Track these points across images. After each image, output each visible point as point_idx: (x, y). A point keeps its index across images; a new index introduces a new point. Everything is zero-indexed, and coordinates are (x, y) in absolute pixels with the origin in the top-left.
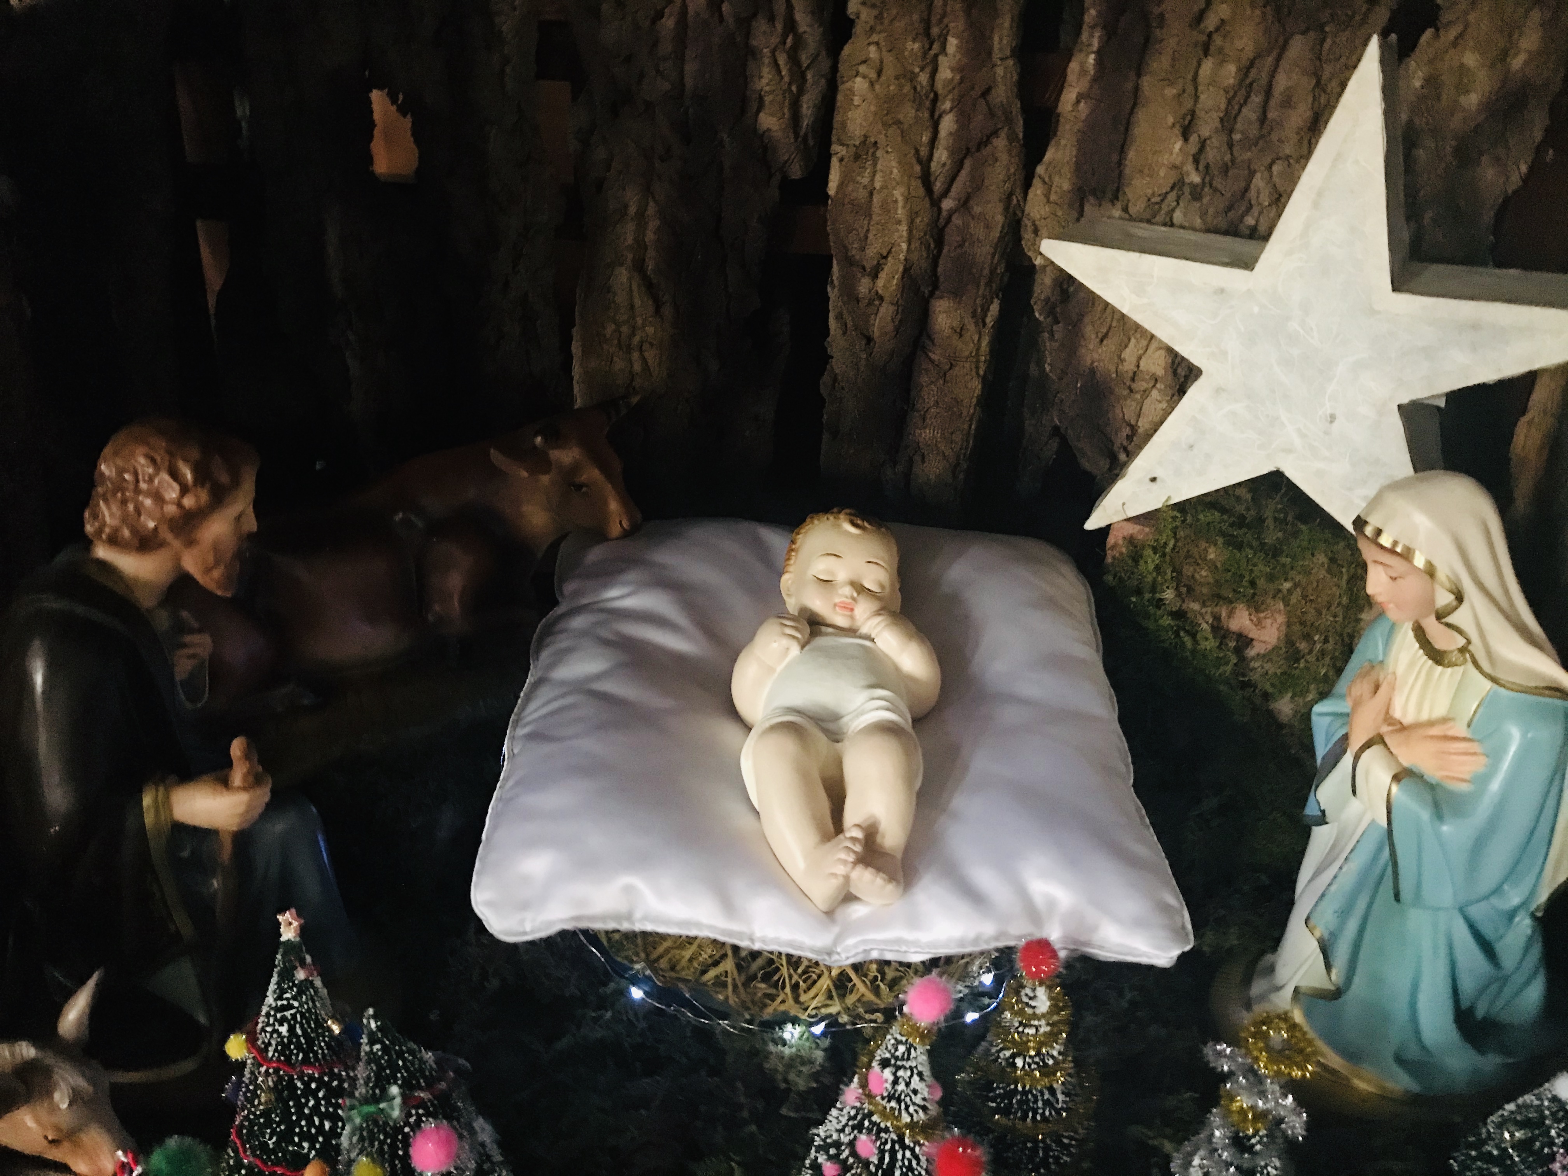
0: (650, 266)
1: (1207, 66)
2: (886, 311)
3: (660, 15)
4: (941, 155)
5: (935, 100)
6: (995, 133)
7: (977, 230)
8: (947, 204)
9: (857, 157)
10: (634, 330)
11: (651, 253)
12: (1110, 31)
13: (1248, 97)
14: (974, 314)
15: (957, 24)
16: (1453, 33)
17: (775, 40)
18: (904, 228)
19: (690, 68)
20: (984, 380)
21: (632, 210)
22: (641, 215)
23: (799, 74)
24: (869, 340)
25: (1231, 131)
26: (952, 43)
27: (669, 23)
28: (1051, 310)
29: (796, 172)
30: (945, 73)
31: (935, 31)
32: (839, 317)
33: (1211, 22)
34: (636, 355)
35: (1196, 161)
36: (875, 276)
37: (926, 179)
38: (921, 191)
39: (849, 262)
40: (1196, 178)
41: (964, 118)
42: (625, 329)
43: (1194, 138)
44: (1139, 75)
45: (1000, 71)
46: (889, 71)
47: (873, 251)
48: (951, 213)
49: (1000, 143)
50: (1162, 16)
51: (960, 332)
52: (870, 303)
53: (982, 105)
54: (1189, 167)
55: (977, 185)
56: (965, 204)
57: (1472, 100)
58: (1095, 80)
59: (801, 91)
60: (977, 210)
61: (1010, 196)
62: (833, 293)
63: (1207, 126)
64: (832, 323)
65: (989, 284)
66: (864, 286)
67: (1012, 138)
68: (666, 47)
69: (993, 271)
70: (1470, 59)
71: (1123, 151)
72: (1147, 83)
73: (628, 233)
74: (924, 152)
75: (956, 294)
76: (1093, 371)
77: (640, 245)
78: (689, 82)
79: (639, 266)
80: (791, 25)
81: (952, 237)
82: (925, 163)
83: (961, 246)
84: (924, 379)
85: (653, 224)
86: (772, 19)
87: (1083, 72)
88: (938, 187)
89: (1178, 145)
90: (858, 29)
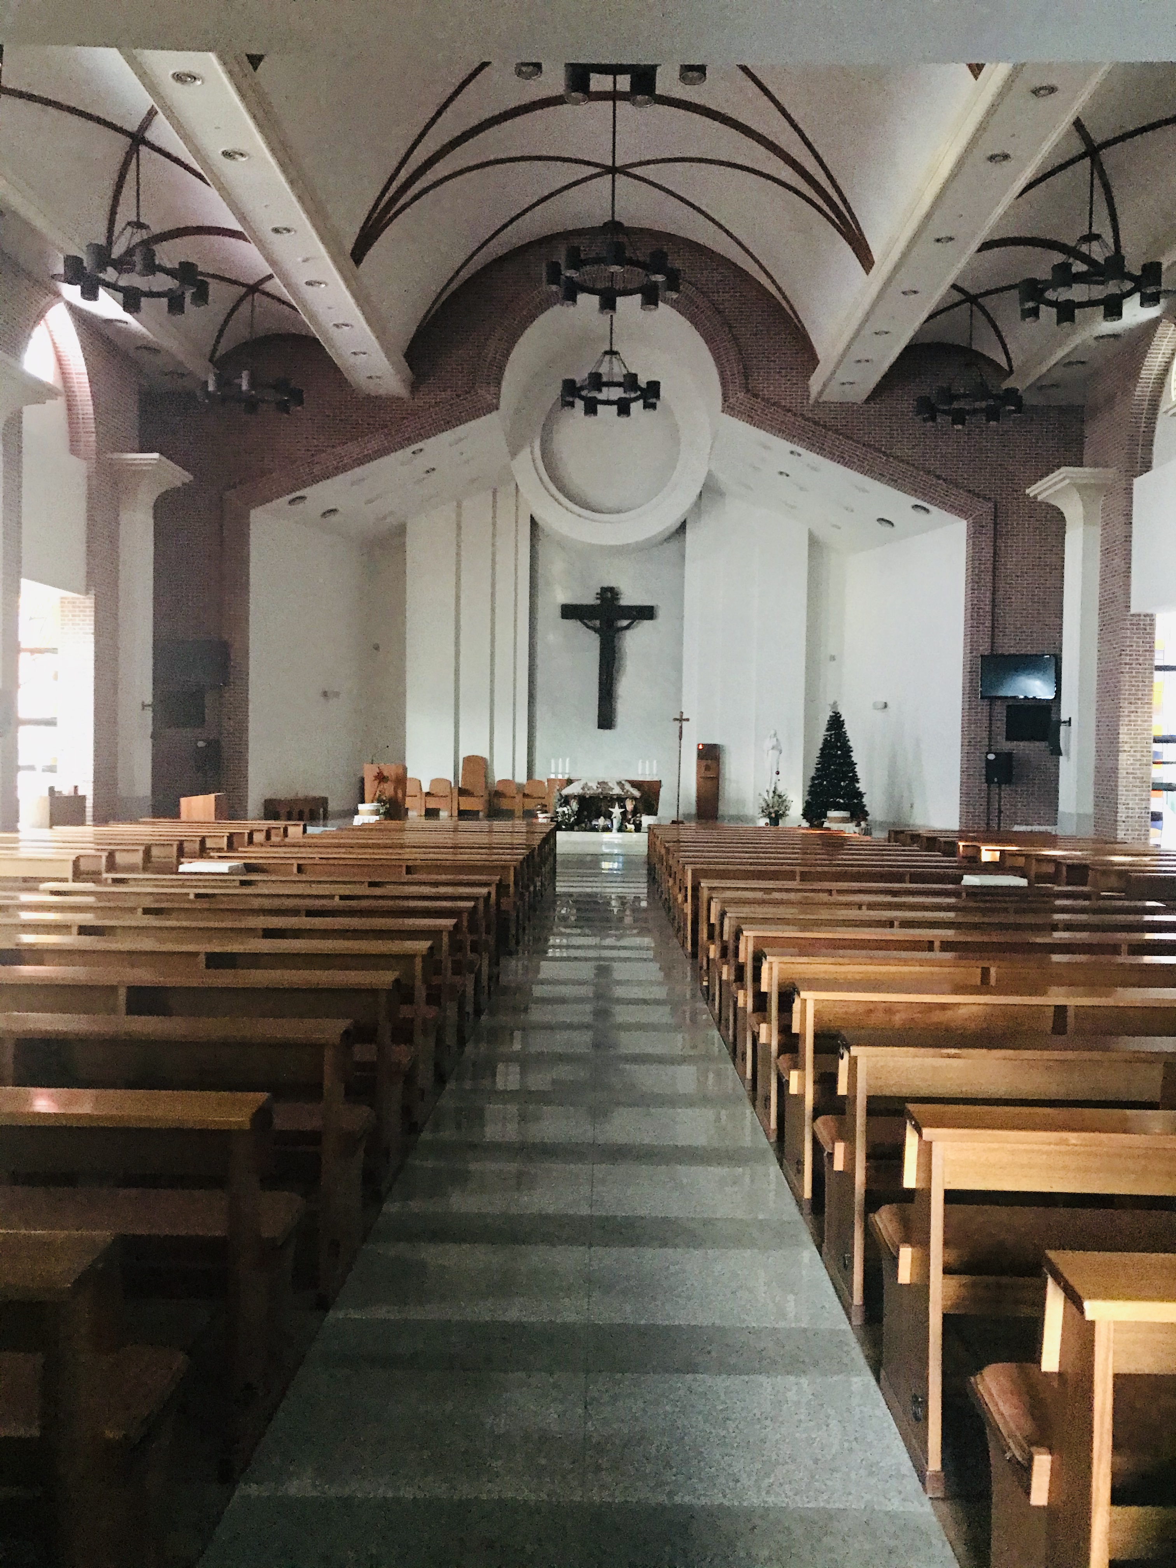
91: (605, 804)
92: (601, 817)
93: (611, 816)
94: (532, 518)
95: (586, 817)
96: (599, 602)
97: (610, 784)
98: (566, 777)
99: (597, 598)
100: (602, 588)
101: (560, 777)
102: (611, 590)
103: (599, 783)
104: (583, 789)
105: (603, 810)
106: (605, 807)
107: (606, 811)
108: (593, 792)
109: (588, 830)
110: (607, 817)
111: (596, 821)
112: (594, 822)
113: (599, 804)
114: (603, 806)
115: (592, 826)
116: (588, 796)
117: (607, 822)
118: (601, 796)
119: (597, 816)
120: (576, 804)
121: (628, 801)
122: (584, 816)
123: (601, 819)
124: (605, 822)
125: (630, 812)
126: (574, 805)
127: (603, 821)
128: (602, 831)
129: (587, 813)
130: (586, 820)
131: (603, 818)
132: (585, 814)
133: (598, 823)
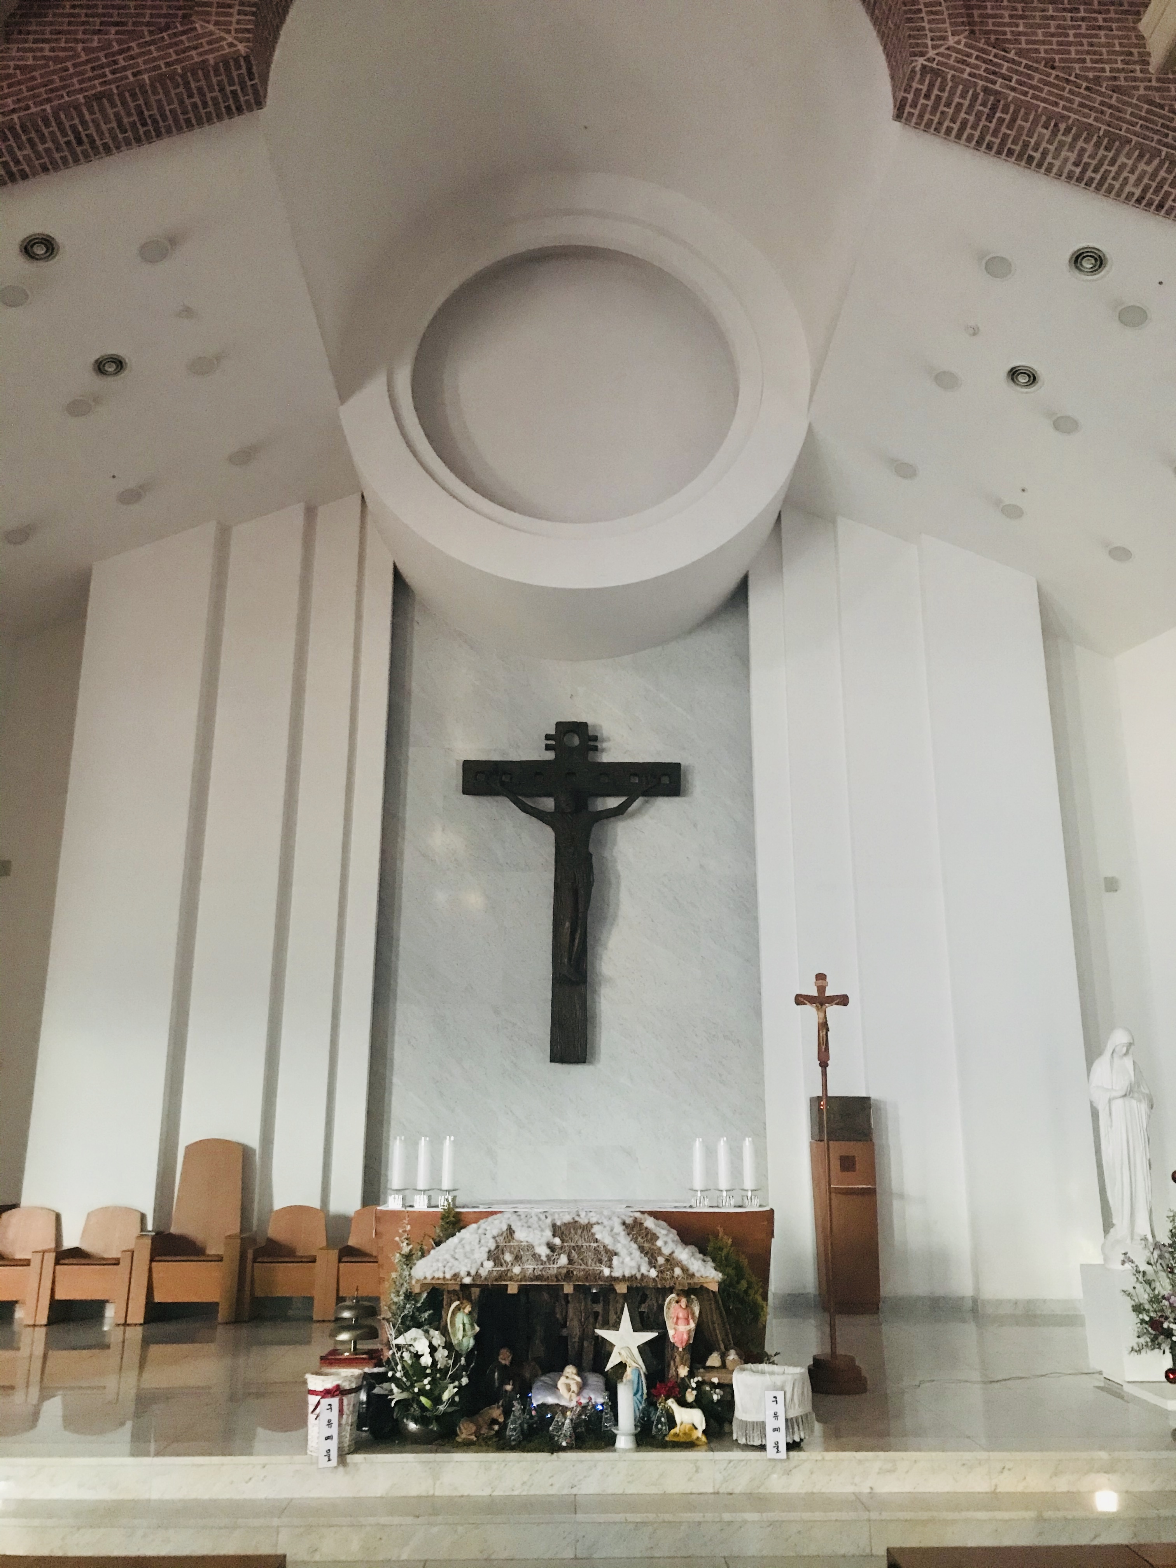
0: (541, 1338)
3: (543, 1302)
7: (589, 1333)
10: (539, 1349)
11: (541, 1336)
12: (604, 1300)
14: (589, 1346)
15: (583, 1300)
18: (578, 1330)
19: (548, 1309)
20: (591, 1357)
22: (540, 1330)
23: (562, 1309)
24: (574, 1350)
25: (618, 1316)
26: (583, 1303)
28: (599, 1344)
29: (562, 1323)
30: (581, 1312)
31: (580, 1302)
32: (569, 1347)
33: (616, 1299)
34: (539, 1355)
35: (615, 1322)
36: (575, 1338)
39: (570, 1336)
40: (615, 1324)
41: (585, 1318)
43: (614, 1319)
44: (609, 1306)
45: (589, 1307)
46: (574, 1308)
47: (574, 1334)
48: (585, 1330)
50: (610, 1298)
51: (588, 1350)
52: (574, 1342)
53: (587, 1311)
55: (588, 1324)
56: (586, 1328)
58: (603, 1307)
59: (563, 1312)
60: (588, 1329)
61: (593, 1326)
62: (569, 1342)
63: (615, 1314)
64: (568, 1349)
65: (591, 1340)
66: (573, 1340)
67: (591, 1318)
68: (544, 1306)
69: (592, 1338)
71: (608, 1317)
72: (610, 1308)
73: (538, 1333)
76: (606, 1354)
78: (547, 1311)
79: (539, 1338)
81: (585, 1335)
82: (580, 1324)
83: (587, 1336)
84: (582, 1357)
87: (601, 1306)
89: (612, 1319)
90: (570, 1302)
91: (583, 1315)
92: (567, 1375)
93: (606, 1370)
94: (398, 577)
95: (507, 1374)
96: (550, 756)
97: (600, 1233)
98: (442, 1203)
99: (548, 748)
100: (558, 724)
101: (420, 1204)
102: (580, 728)
103: (556, 1230)
104: (495, 1256)
105: (577, 1339)
106: (583, 1326)
107: (586, 1344)
108: (534, 1269)
109: (514, 1440)
110: (589, 1371)
111: (546, 1396)
112: (539, 1397)
113: (558, 1316)
114: (576, 1323)
115: (531, 1421)
116: (517, 1287)
117: (593, 1396)
118: (564, 1281)
119: (549, 1372)
120: (465, 1322)
121: (674, 1304)
122: (496, 1374)
123: (568, 1381)
124: (584, 1398)
125: (681, 1349)
126: (461, 1322)
127: (573, 1392)
128: (574, 1442)
129: (510, 1358)
130: (506, 1391)
131: (574, 1379)
132: (503, 1362)
133: (557, 1405)
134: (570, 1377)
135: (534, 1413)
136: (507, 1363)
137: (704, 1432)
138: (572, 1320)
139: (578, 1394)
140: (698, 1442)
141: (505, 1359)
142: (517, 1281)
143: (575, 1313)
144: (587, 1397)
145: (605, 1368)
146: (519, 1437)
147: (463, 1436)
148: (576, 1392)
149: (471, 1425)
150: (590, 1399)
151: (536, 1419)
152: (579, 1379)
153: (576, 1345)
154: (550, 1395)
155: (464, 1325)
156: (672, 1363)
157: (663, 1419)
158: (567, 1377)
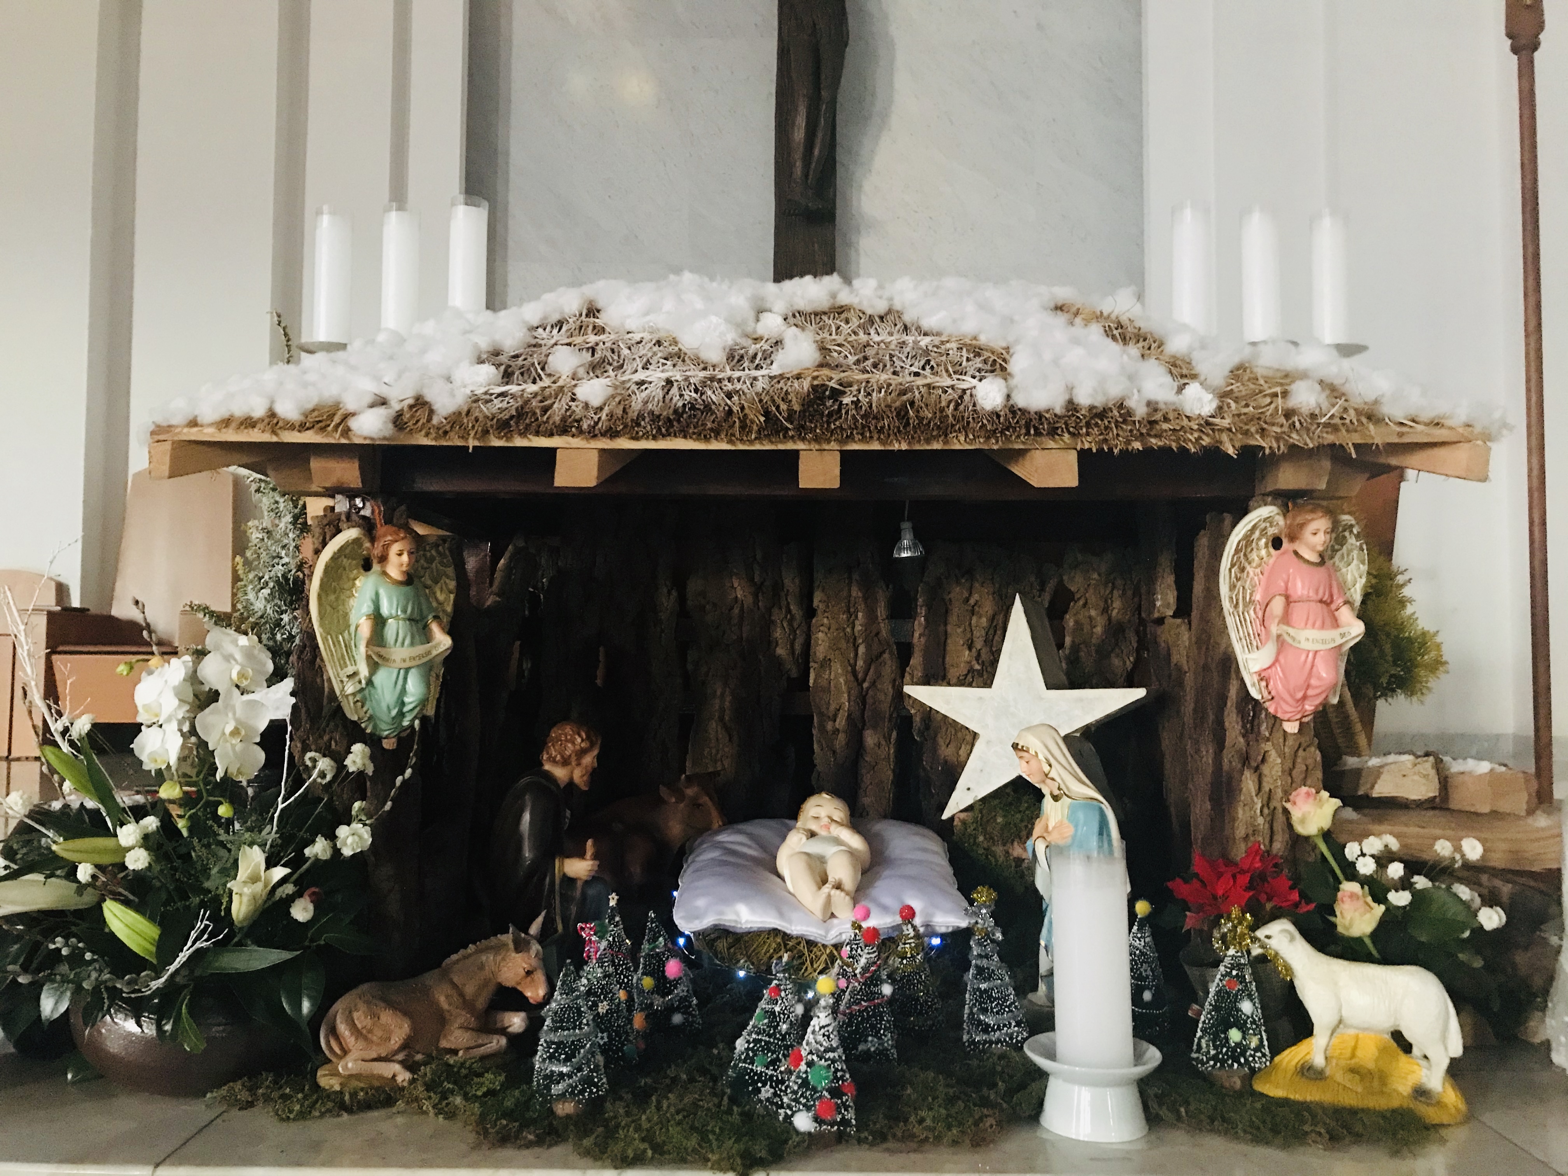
0: (727, 718)
1: (974, 620)
2: (842, 738)
3: (732, 608)
4: (860, 663)
5: (855, 639)
6: (884, 652)
7: (881, 697)
8: (865, 685)
9: (822, 666)
10: (718, 751)
11: (727, 712)
12: (929, 607)
13: (995, 632)
14: (884, 737)
15: (862, 606)
16: (1081, 602)
17: (782, 616)
18: (846, 695)
19: (746, 629)
20: (894, 771)
21: (718, 693)
22: (723, 694)
23: (793, 631)
24: (834, 752)
25: (991, 646)
26: (860, 615)
27: (736, 611)
28: (921, 733)
29: (794, 674)
30: (858, 628)
31: (852, 610)
32: (819, 742)
33: (972, 601)
34: (719, 763)
35: (977, 659)
36: (835, 721)
37: (854, 673)
38: (852, 679)
39: (821, 714)
40: (977, 667)
41: (869, 648)
42: (714, 751)
43: (974, 650)
44: (946, 624)
45: (882, 625)
46: (833, 627)
47: (833, 707)
48: (868, 689)
49: (886, 656)
50: (950, 600)
51: (879, 745)
52: (834, 733)
53: (876, 639)
54: (974, 662)
55: (879, 675)
56: (873, 684)
57: (1099, 630)
58: (926, 628)
59: (794, 639)
60: (879, 687)
61: (894, 680)
62: (815, 732)
63: (979, 644)
64: (815, 746)
65: (890, 721)
66: (829, 726)
67: (891, 653)
68: (735, 621)
69: (891, 715)
70: (1093, 613)
71: (944, 658)
72: (949, 628)
73: (717, 702)
74: (852, 661)
75: (875, 727)
76: (946, 762)
77: (722, 710)
78: (744, 635)
79: (721, 719)
80: (789, 611)
81: (869, 701)
82: (854, 666)
83: (874, 703)
84: (864, 771)
85: (728, 698)
86: (780, 608)
87: (920, 624)
88: (860, 676)
89: (967, 652)
90: (819, 612)
91: (862, 650)
92: (814, 827)
93: (946, 816)
104: (512, 361)
105: (841, 722)
106: (860, 684)
107: (870, 739)
108: (669, 382)
109: (562, 1096)
110: (885, 817)
111: (727, 901)
112: (701, 902)
113: (780, 651)
114: (838, 675)
115: (658, 1002)
116: (594, 457)
117: (916, 904)
118: (801, 432)
119: (747, 817)
120: (385, 611)
121: (1262, 550)
122: (527, 817)
123: (815, 847)
124: (885, 909)
125: (1291, 728)
126: (366, 608)
127: (838, 886)
128: (850, 1115)
129: (589, 760)
130: (570, 881)
131: (837, 841)
132: (560, 773)
133: (775, 932)
134: (823, 833)
135: (673, 968)
136: (579, 776)
137: (1455, 1069)
138: (826, 663)
139: (859, 894)
140: (1431, 1114)
141: (565, 762)
142: (593, 433)
143: (834, 646)
144: (897, 907)
145: (942, 808)
146: (588, 1081)
147: (349, 1065)
148: (849, 884)
149: (387, 1017)
150: (908, 914)
151: (681, 991)
152: (855, 841)
153: (841, 739)
154: (744, 899)
155: (379, 621)
156: (1249, 782)
157: (1246, 1007)
158: (812, 835)
